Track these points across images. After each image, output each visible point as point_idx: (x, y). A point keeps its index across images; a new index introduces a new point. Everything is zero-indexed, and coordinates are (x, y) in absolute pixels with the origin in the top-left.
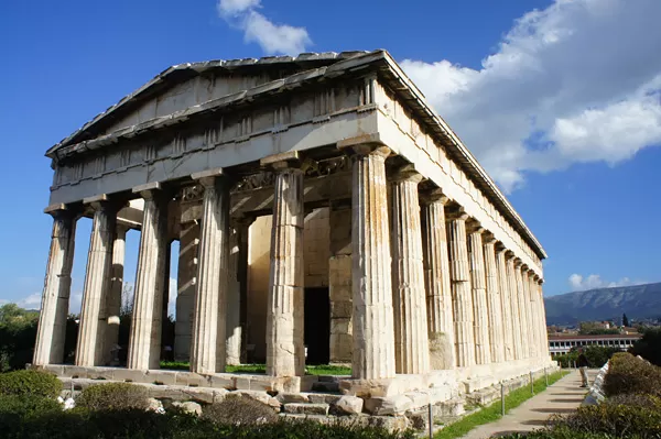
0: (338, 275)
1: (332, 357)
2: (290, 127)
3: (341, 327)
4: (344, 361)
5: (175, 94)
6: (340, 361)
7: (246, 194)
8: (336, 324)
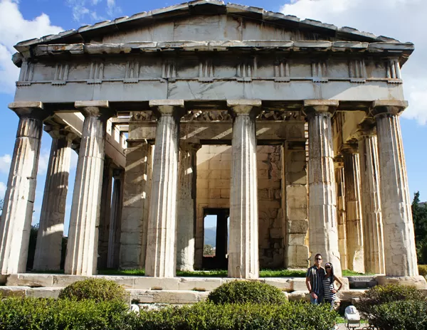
0: (294, 200)
1: (290, 263)
2: (330, 80)
3: (298, 241)
4: (302, 267)
5: (195, 24)
6: (297, 267)
7: (202, 124)
8: (293, 238)
